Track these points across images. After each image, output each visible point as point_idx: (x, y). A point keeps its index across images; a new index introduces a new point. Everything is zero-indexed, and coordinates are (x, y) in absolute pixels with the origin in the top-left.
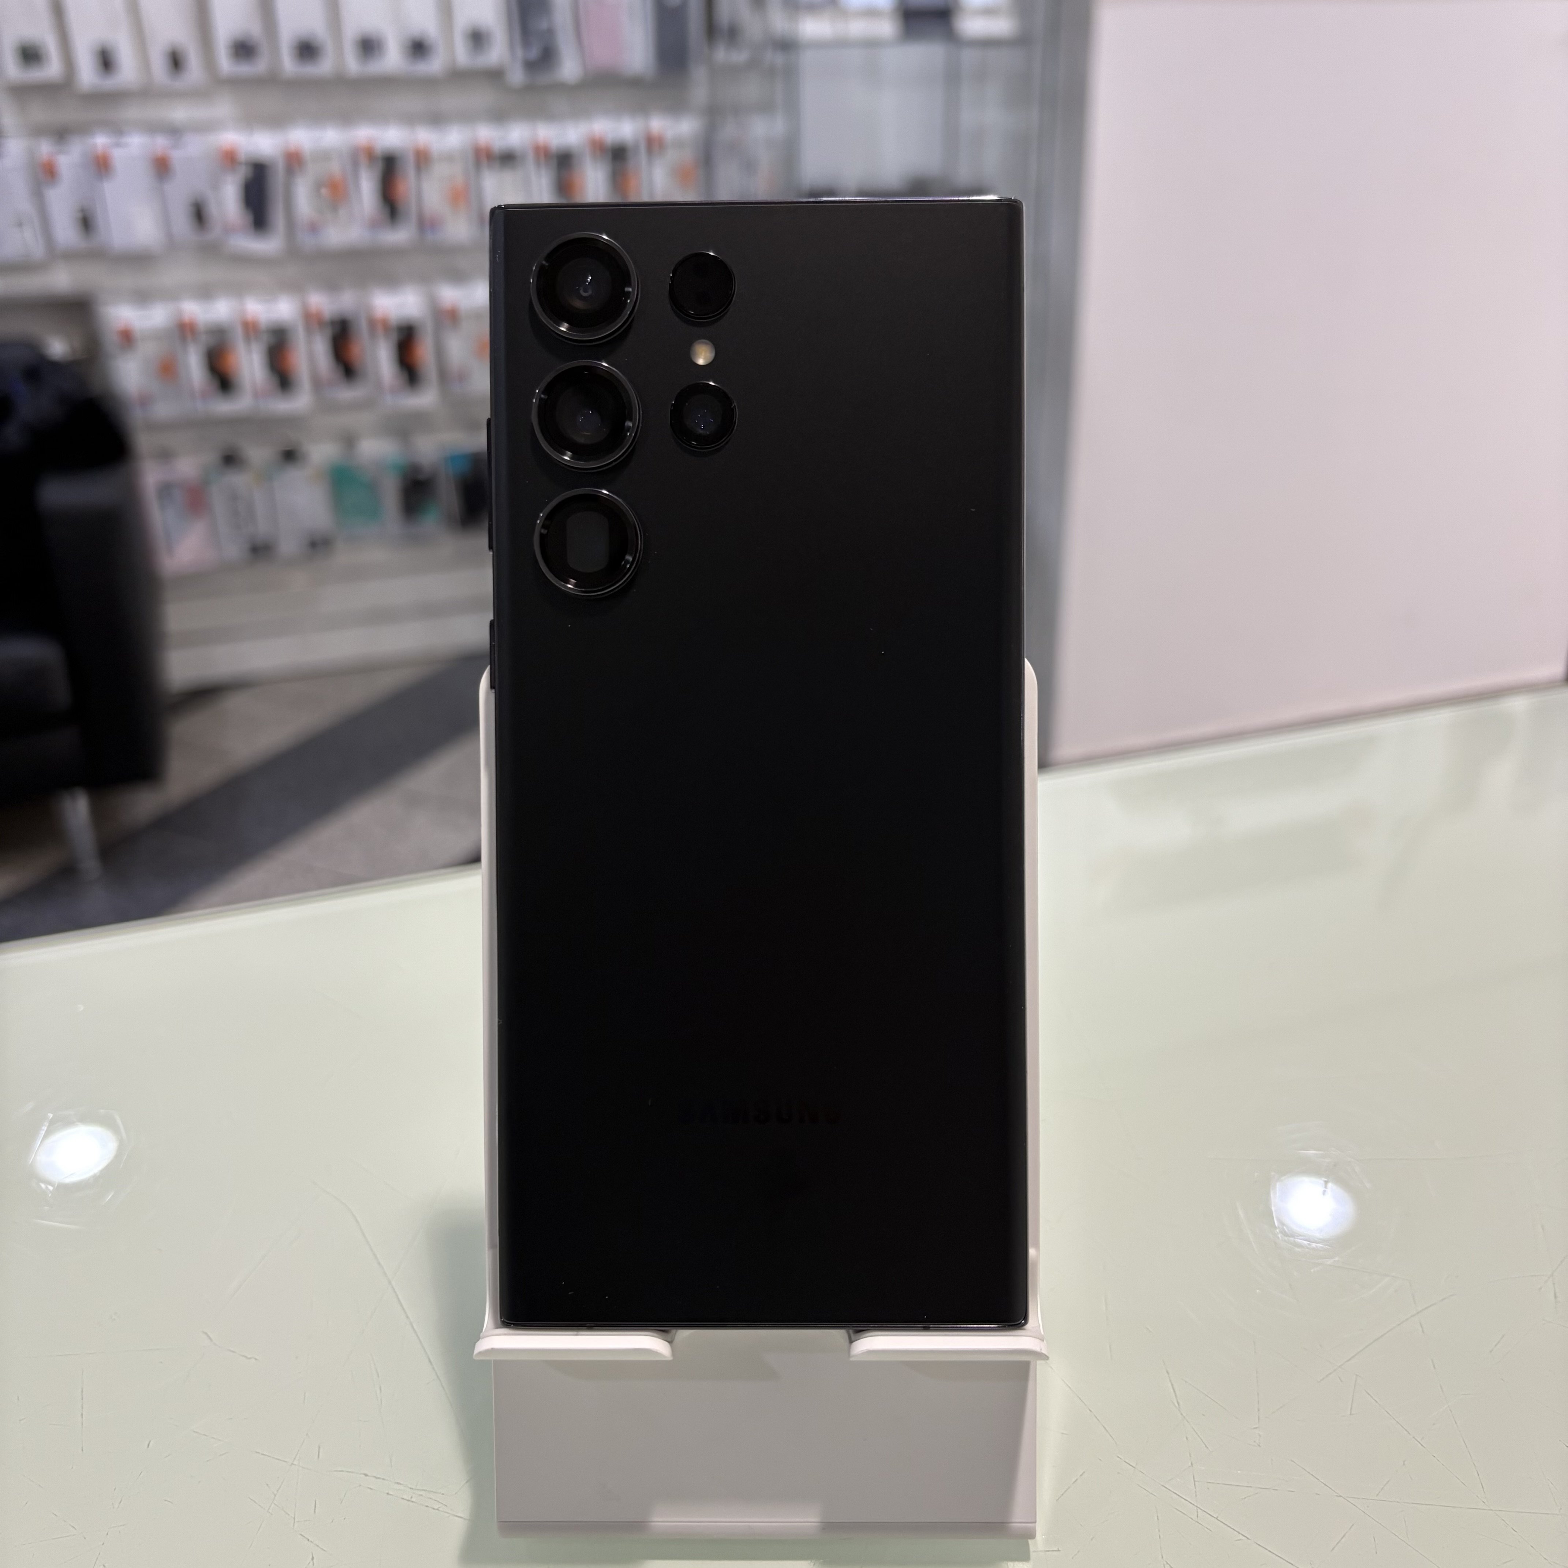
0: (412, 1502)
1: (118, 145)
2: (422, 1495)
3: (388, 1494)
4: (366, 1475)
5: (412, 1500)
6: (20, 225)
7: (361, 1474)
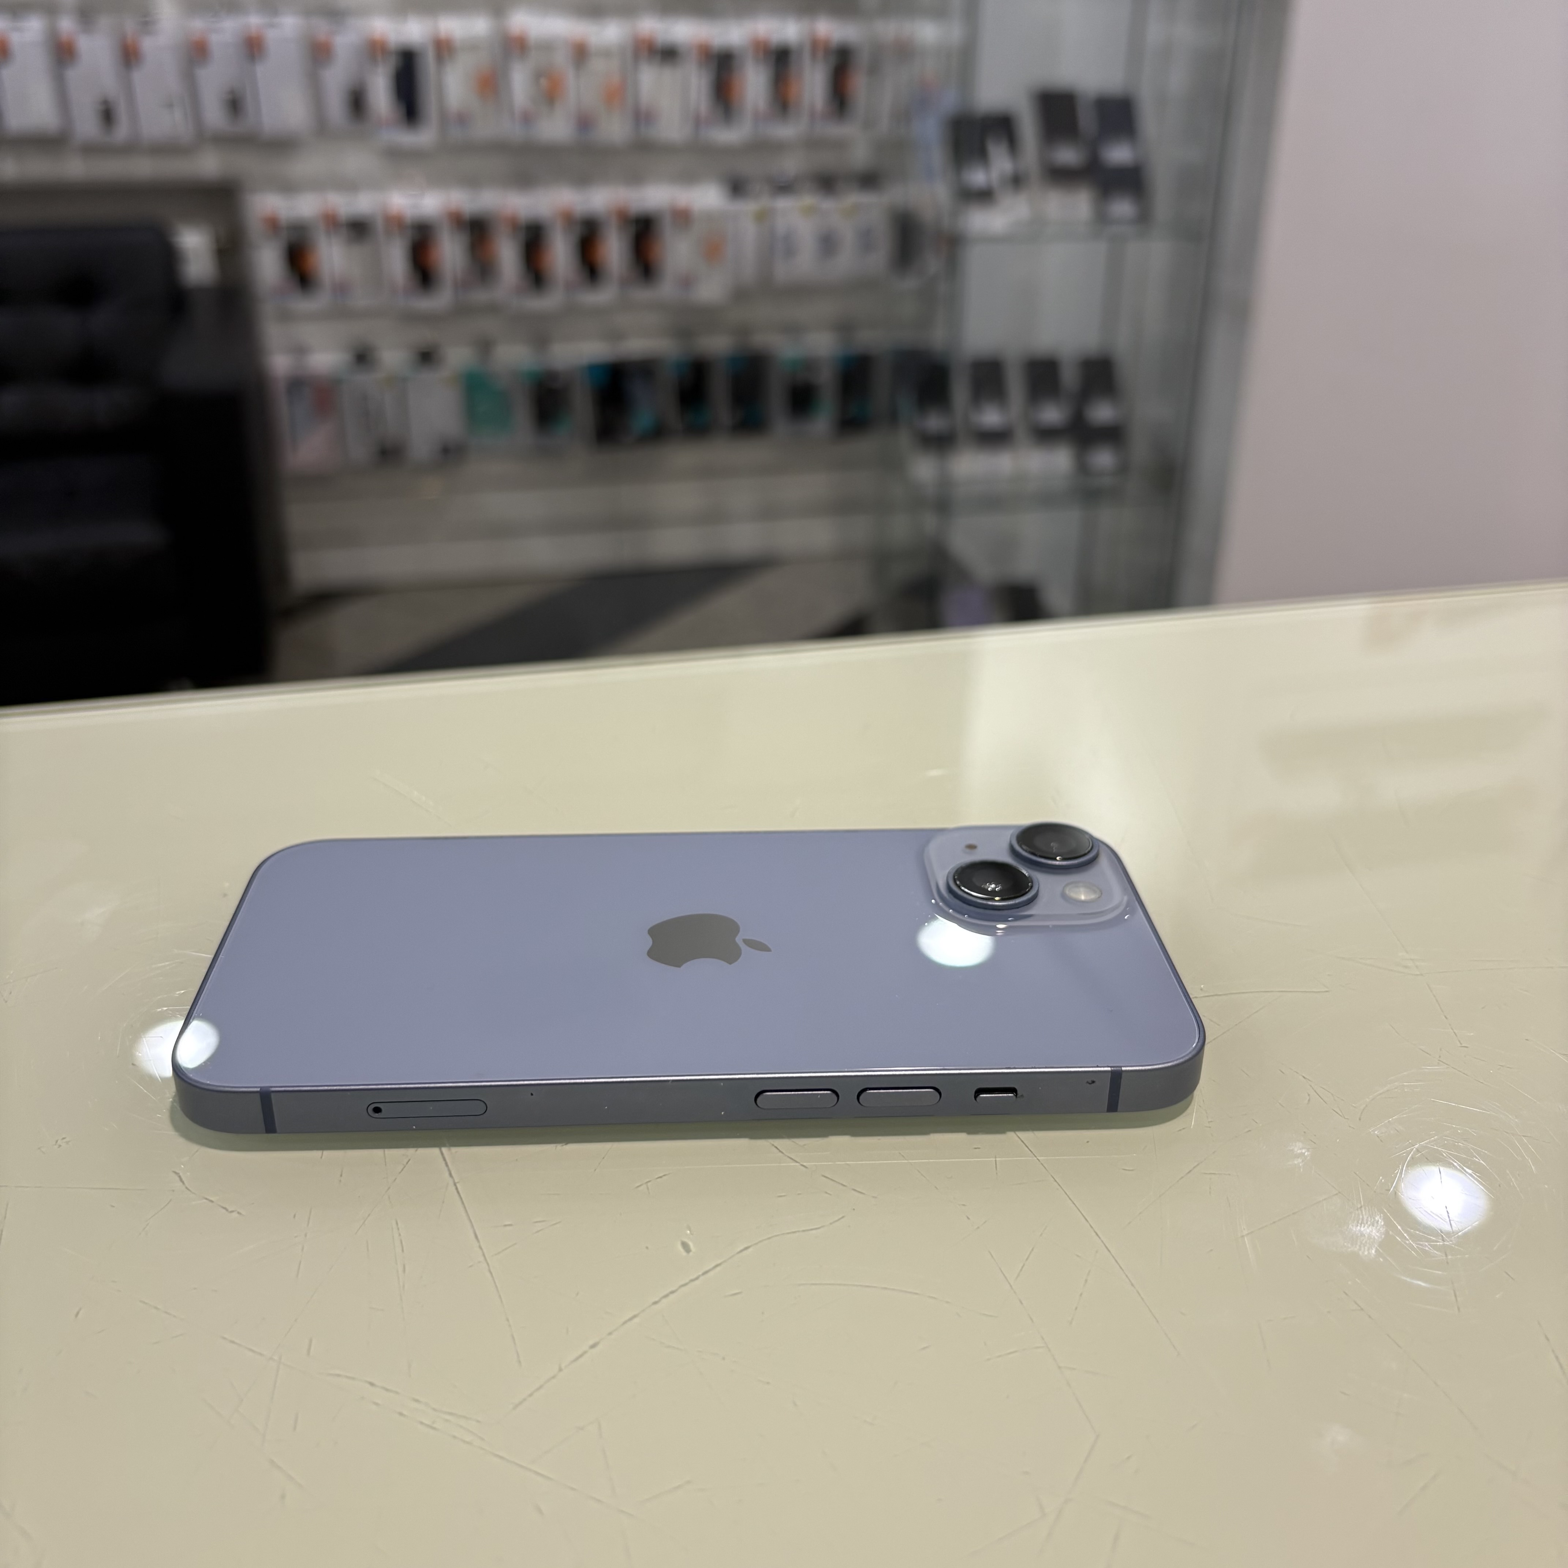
0: (434, 1428)
1: (272, 26)
2: (447, 1421)
3: (401, 1414)
4: (372, 1384)
5: (434, 1426)
6: (170, 106)
7: (367, 1382)
